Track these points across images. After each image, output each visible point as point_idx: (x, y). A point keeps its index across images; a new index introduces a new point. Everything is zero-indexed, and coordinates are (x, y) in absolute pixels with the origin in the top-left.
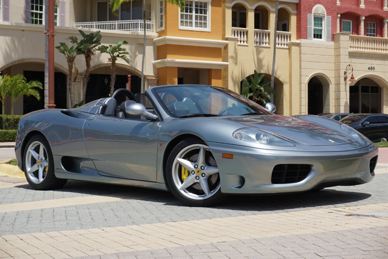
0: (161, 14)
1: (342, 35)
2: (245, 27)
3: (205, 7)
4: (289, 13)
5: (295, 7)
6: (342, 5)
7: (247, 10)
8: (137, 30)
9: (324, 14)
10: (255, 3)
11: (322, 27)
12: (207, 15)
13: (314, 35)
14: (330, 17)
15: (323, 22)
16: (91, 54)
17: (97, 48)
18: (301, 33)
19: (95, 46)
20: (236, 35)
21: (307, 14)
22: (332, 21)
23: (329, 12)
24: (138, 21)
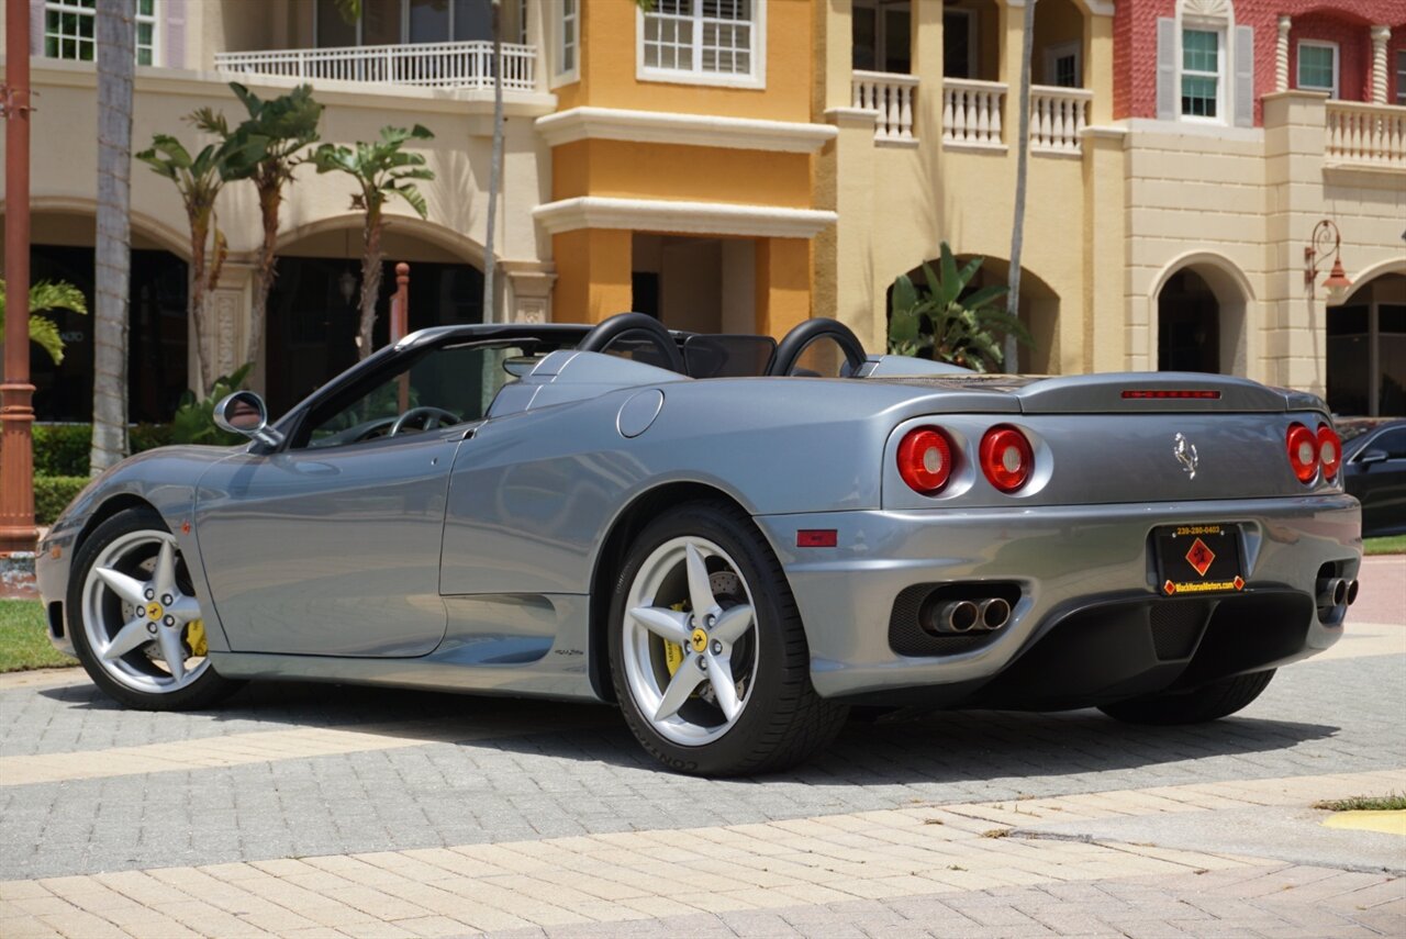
0: (569, 18)
1: (1295, 103)
2: (905, 68)
4: (1085, 13)
7: (913, 1)
8: (470, 83)
9: (1226, 19)
11: (1215, 69)
12: (752, 25)
13: (1185, 101)
14: (1250, 30)
15: (1221, 54)
16: (281, 180)
17: (303, 153)
18: (1130, 92)
19: (294, 149)
20: (869, 104)
21: (1154, 18)
22: (1256, 47)
23: (1245, 9)
24: (477, 47)
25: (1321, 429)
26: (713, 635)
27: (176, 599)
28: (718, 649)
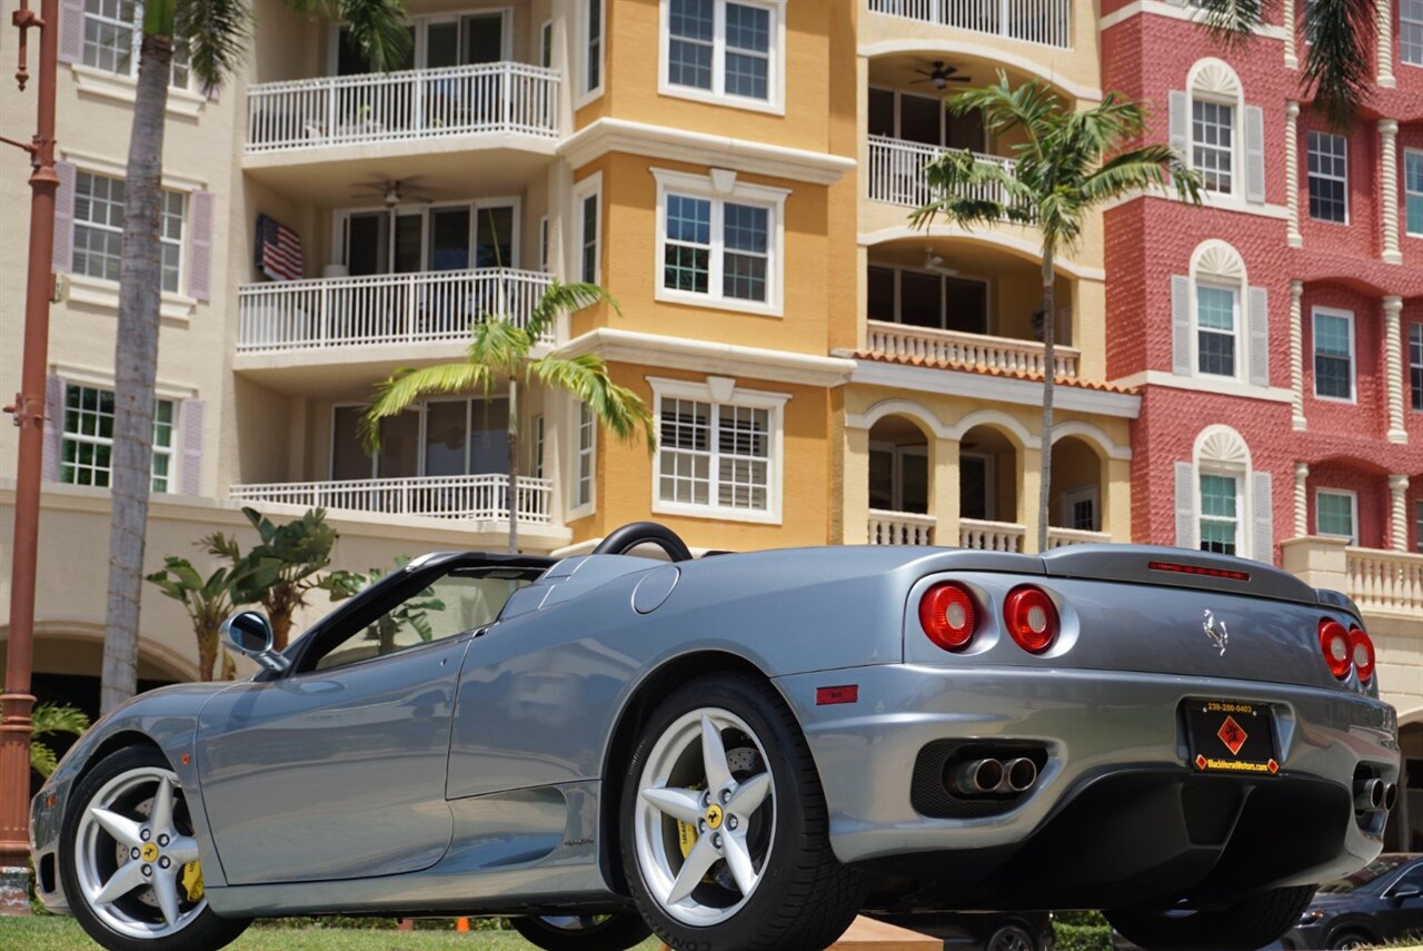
0: (585, 452)
1: (1315, 547)
2: (923, 508)
3: (761, 426)
4: (1101, 456)
5: (1124, 434)
6: (1314, 432)
7: (929, 442)
8: (485, 515)
9: (1244, 464)
10: (962, 417)
11: (1234, 515)
12: (769, 461)
13: (1204, 546)
14: (1268, 475)
15: (1239, 499)
16: (291, 605)
17: (312, 578)
18: (1149, 535)
19: (306, 573)
20: (886, 542)
21: (1171, 463)
22: (1274, 493)
23: (1261, 455)
24: (492, 479)
25: (1354, 631)
26: (729, 809)
27: (172, 840)
28: (733, 825)
